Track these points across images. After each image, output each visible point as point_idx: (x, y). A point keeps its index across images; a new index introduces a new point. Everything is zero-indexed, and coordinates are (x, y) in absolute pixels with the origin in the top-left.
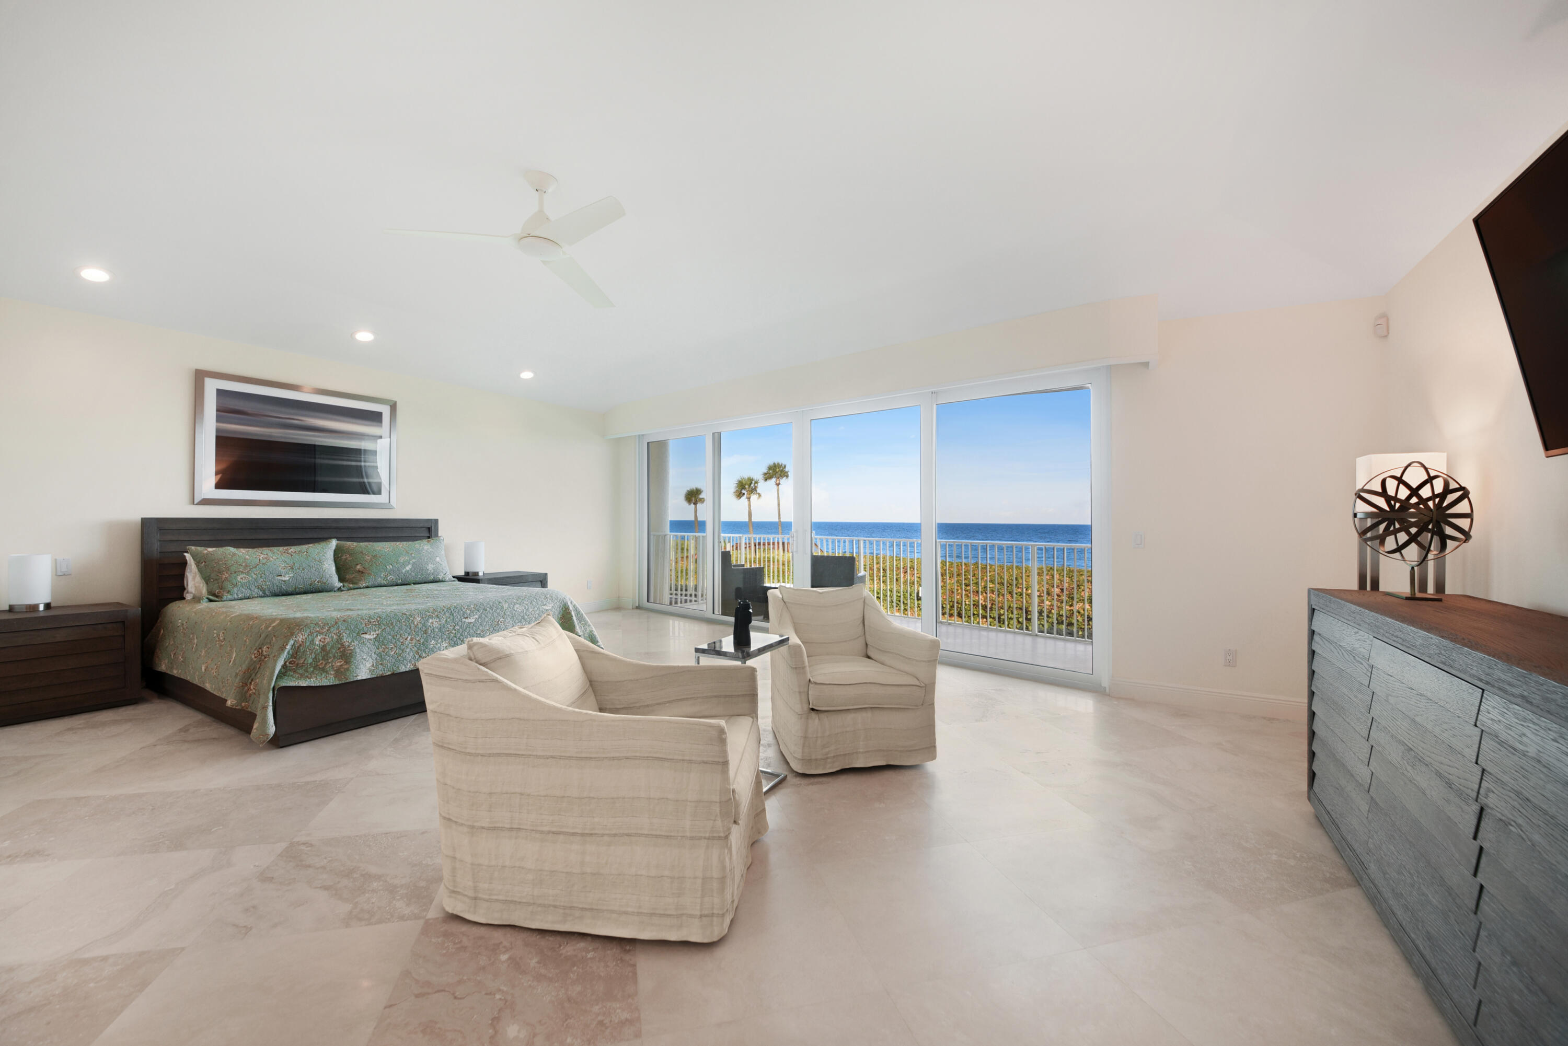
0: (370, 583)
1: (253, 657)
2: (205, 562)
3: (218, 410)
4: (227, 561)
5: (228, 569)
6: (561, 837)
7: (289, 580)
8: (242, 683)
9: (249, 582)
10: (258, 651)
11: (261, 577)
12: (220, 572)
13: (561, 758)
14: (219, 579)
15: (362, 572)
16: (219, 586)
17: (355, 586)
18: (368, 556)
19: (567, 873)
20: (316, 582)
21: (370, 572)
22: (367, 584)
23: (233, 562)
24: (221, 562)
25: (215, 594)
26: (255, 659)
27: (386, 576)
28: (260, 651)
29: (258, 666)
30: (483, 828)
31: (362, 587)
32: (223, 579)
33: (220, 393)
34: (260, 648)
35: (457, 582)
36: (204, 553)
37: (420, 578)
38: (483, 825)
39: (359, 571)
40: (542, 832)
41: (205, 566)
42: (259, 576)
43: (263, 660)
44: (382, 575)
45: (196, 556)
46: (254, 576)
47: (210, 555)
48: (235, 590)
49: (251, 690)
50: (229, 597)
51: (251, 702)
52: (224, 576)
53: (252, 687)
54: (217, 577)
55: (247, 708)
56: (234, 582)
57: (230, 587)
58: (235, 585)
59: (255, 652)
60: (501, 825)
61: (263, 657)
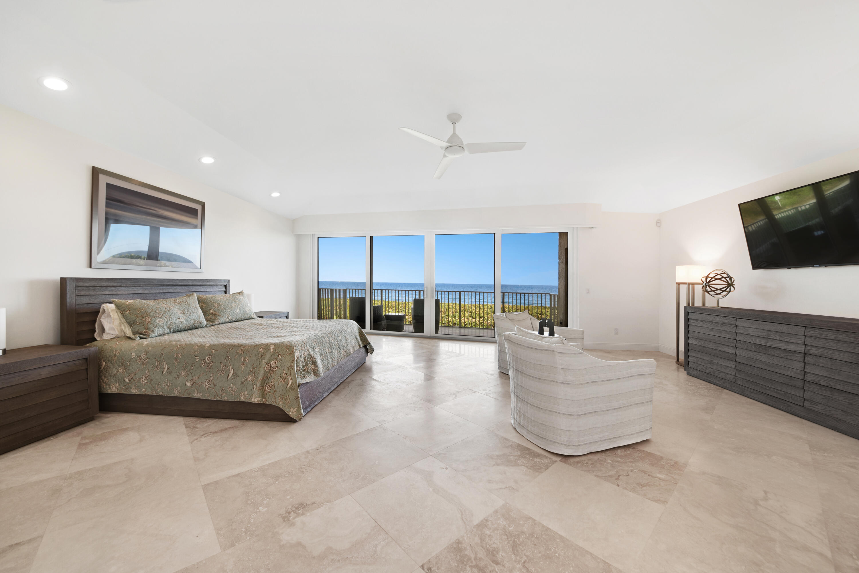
0: (221, 321)
1: (266, 369)
2: (129, 311)
3: (107, 199)
4: (146, 309)
5: (149, 315)
6: (610, 411)
7: (184, 321)
8: (262, 386)
9: (163, 324)
10: (268, 365)
11: (170, 320)
12: (143, 317)
13: (610, 380)
14: (144, 322)
15: (215, 315)
16: (145, 327)
17: (214, 324)
18: (215, 304)
19: (612, 425)
20: (196, 322)
21: (219, 314)
22: (220, 322)
23: (150, 310)
24: (142, 310)
25: (142, 333)
26: (267, 371)
27: (228, 316)
28: (269, 365)
29: (269, 375)
30: (582, 415)
31: (217, 324)
32: (147, 323)
33: (109, 186)
34: (269, 363)
35: (259, 319)
36: (127, 304)
37: (243, 317)
38: (582, 413)
39: (213, 314)
40: (604, 411)
41: (130, 313)
42: (168, 319)
43: (272, 370)
44: (226, 316)
45: (121, 306)
46: (166, 319)
47: (132, 305)
48: (156, 329)
49: (266, 390)
50: (154, 335)
51: (267, 398)
52: (148, 320)
53: (266, 389)
54: (142, 321)
55: (266, 402)
56: (155, 324)
57: (153, 327)
58: (156, 326)
59: (267, 366)
60: (588, 412)
61: (272, 368)
